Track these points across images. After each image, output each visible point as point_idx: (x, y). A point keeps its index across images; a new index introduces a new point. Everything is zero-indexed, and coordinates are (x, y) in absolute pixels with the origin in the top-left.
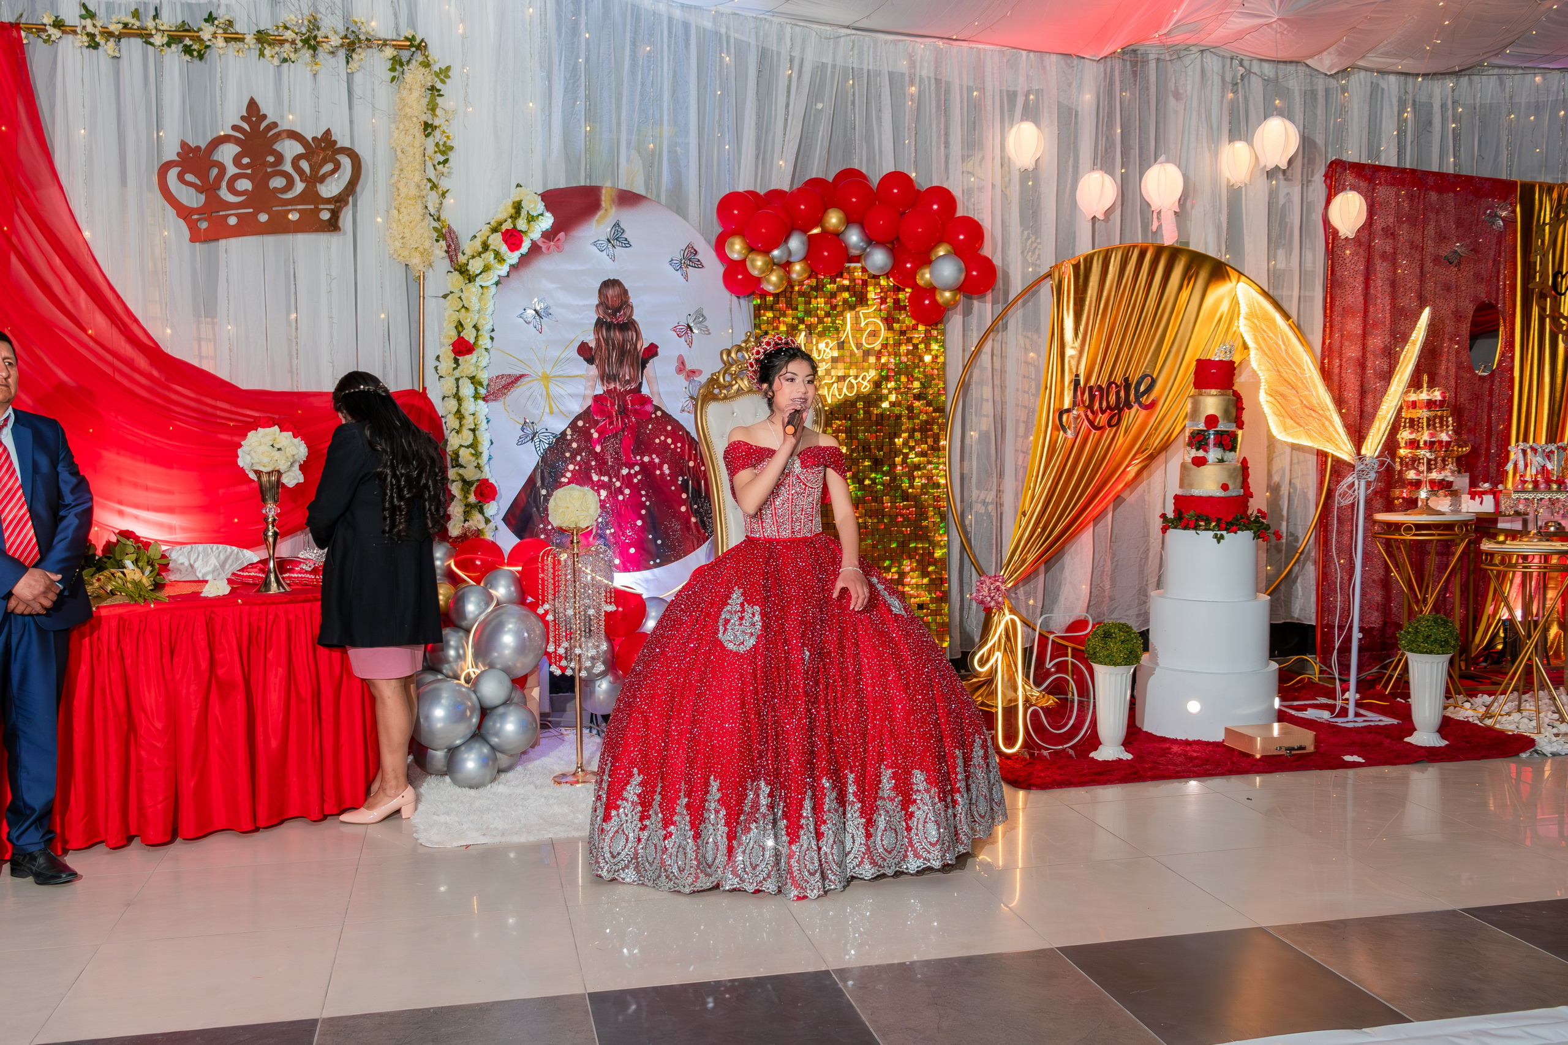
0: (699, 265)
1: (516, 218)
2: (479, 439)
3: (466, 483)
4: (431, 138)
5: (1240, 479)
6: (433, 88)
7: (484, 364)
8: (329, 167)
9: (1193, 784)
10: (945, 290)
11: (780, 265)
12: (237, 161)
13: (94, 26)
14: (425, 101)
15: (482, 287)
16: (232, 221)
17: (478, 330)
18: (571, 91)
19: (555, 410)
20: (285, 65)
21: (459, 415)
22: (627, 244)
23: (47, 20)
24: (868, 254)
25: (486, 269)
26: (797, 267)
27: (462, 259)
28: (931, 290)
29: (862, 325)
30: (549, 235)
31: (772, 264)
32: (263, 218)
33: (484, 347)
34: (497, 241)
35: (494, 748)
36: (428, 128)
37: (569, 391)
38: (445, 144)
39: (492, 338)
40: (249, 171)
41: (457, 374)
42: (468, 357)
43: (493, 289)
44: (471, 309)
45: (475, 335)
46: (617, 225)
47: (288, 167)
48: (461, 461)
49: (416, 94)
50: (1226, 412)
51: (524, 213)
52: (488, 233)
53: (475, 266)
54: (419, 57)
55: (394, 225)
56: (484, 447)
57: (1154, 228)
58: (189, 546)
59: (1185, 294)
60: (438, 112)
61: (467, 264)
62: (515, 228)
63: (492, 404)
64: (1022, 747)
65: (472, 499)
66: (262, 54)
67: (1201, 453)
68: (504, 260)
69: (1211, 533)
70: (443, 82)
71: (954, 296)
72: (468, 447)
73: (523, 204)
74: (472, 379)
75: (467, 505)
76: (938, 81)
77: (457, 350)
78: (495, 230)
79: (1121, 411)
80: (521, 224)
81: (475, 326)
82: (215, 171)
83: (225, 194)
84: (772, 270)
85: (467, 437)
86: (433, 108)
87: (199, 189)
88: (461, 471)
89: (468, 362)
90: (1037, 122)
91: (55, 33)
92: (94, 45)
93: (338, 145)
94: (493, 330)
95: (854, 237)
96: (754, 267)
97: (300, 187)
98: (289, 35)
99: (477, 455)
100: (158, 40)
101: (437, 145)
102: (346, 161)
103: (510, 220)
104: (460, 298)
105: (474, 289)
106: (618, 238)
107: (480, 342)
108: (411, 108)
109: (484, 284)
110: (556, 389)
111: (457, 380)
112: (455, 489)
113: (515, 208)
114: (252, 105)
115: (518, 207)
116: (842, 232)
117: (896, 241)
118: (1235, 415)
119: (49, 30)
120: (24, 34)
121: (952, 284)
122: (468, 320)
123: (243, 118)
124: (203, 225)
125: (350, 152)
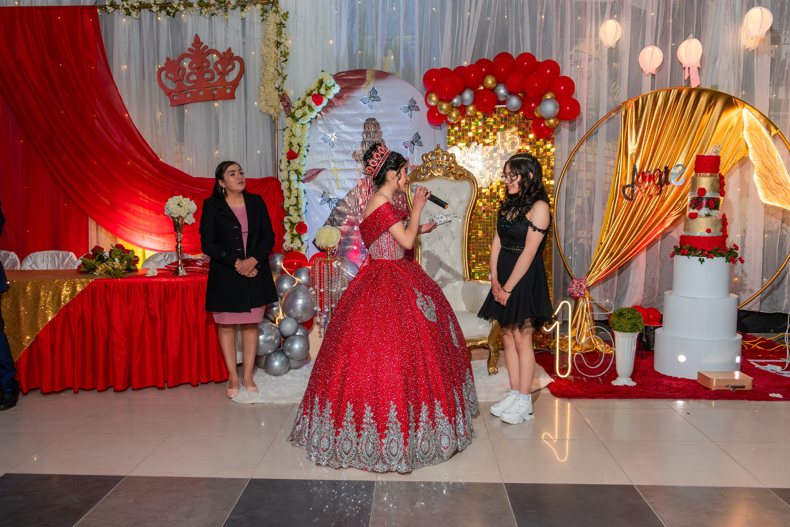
0: (418, 109)
1: (319, 89)
2: (300, 202)
3: (292, 224)
4: (279, 49)
5: (720, 226)
6: (281, 23)
7: (303, 163)
8: (230, 67)
9: (680, 403)
10: (549, 119)
11: (456, 108)
12: (190, 66)
13: (128, 4)
14: (276, 30)
15: (302, 124)
16: (188, 95)
17: (300, 146)
18: (351, 20)
19: (340, 187)
20: (213, 17)
21: (290, 190)
22: (379, 100)
23: (107, 3)
24: (508, 99)
25: (304, 115)
26: (471, 108)
27: (293, 110)
28: (542, 119)
30: (337, 97)
31: (452, 107)
32: (201, 93)
33: (303, 155)
34: (309, 100)
35: (288, 358)
36: (278, 44)
37: (348, 177)
38: (285, 52)
39: (308, 150)
40: (196, 71)
41: (289, 168)
42: (295, 160)
43: (309, 125)
44: (296, 136)
45: (298, 149)
46: (373, 89)
47: (212, 68)
48: (291, 213)
49: (271, 27)
50: (712, 186)
51: (324, 86)
52: (306, 97)
53: (298, 114)
54: (274, 9)
55: (262, 94)
56: (303, 205)
57: (686, 78)
58: (165, 253)
59: (706, 117)
60: (283, 35)
61: (294, 113)
62: (319, 93)
63: (307, 184)
64: (569, 375)
65: (295, 232)
66: (201, 13)
67: (695, 211)
68: (313, 110)
69: (698, 258)
70: (285, 20)
71: (555, 121)
72: (294, 206)
73: (324, 80)
74: (297, 172)
75: (293, 235)
77: (289, 157)
78: (308, 95)
79: (662, 186)
80: (322, 91)
81: (298, 144)
82: (181, 72)
83: (185, 83)
84: (452, 111)
85: (293, 201)
86: (279, 34)
87: (175, 81)
88: (290, 218)
89: (295, 163)
90: (618, 20)
91: (110, 9)
92: (129, 14)
93: (235, 55)
94: (309, 146)
95: (502, 91)
96: (441, 109)
97: (217, 77)
98: (212, 2)
99: (298, 210)
100: (155, 9)
101: (281, 52)
103: (317, 89)
104: (291, 130)
105: (298, 125)
106: (374, 96)
107: (301, 152)
108: (270, 34)
109: (303, 123)
110: (341, 176)
111: (289, 172)
112: (287, 226)
113: (319, 83)
114: (197, 38)
115: (321, 82)
116: (495, 88)
117: (523, 92)
118: (719, 187)
119: (109, 8)
120: (98, 11)
121: (553, 115)
122: (295, 141)
123: (193, 45)
124: (175, 98)
125: (239, 59)
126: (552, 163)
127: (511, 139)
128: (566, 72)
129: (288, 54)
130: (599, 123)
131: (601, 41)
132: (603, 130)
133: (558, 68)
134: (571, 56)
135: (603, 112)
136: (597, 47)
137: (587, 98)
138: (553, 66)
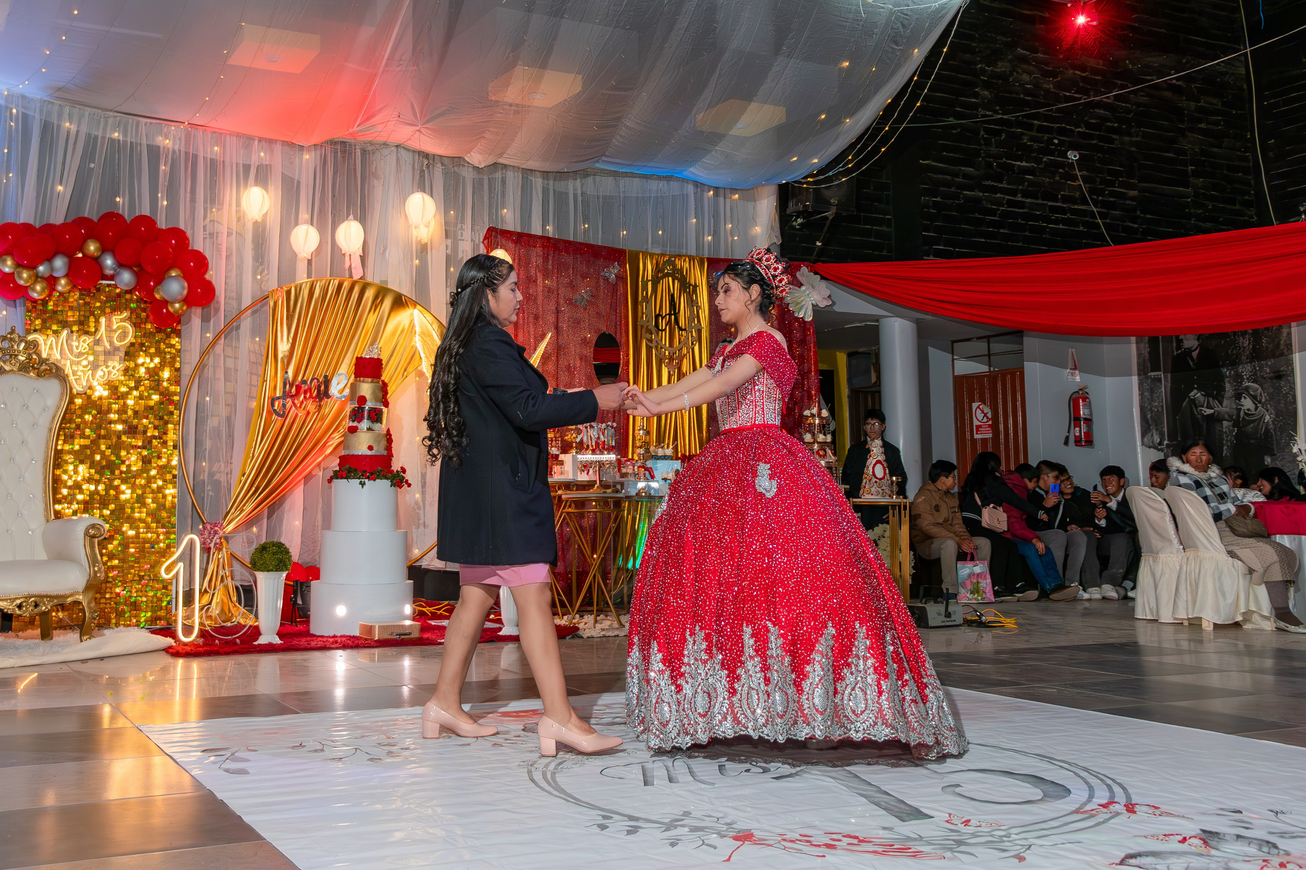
5: (384, 443)
10: (174, 302)
11: (43, 278)
24: (118, 274)
26: (64, 281)
28: (165, 303)
29: (115, 327)
31: (37, 277)
50: (374, 393)
57: (347, 267)
59: (373, 316)
64: (198, 637)
67: (355, 424)
69: (358, 481)
71: (182, 307)
76: (187, 153)
79: (321, 399)
84: (37, 282)
95: (108, 261)
96: (21, 278)
116: (99, 257)
117: (139, 265)
118: (381, 396)
121: (179, 297)
126: (177, 365)
127: (118, 328)
128: (198, 243)
130: (242, 313)
131: (244, 212)
132: (246, 323)
133: (187, 239)
134: (205, 227)
135: (247, 301)
136: (239, 219)
137: (225, 283)
138: (180, 235)
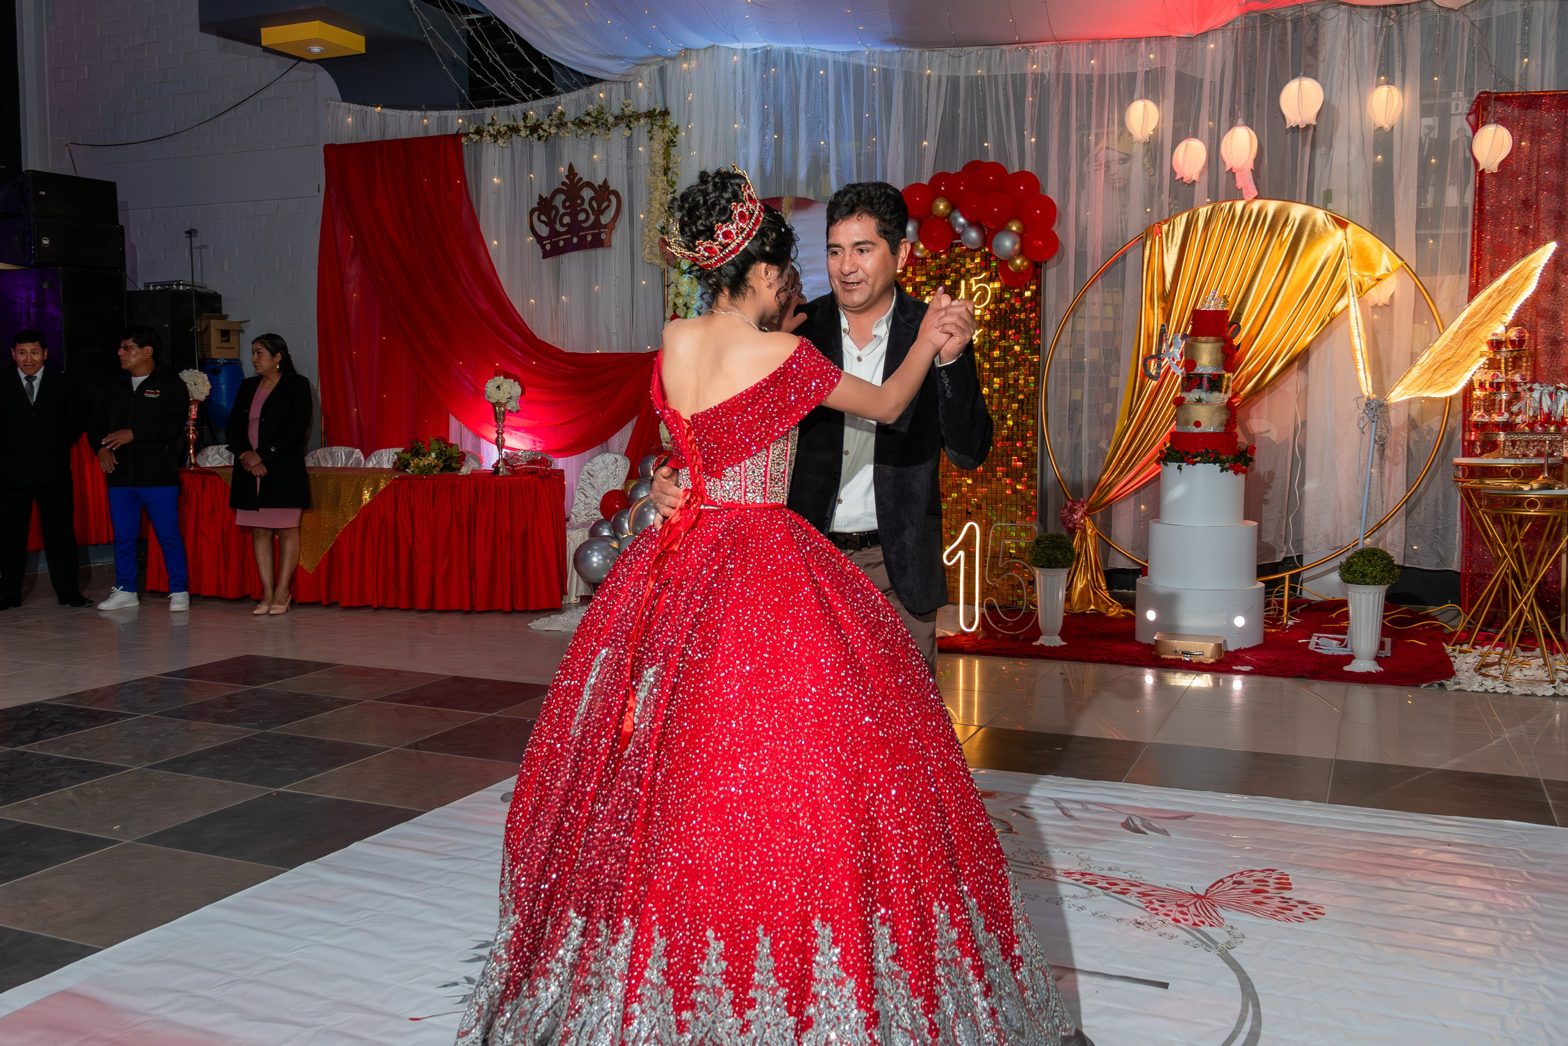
5: (1219, 417)
6: (672, 141)
8: (605, 204)
13: (494, 129)
14: (662, 151)
16: (562, 244)
17: (688, 310)
20: (591, 139)
23: (472, 130)
24: (965, 232)
26: (921, 246)
29: (974, 289)
32: (575, 240)
36: (666, 170)
38: (673, 181)
44: (682, 295)
47: (586, 206)
49: (659, 147)
54: (661, 121)
55: (645, 238)
60: (672, 156)
66: (578, 133)
70: (675, 136)
71: (1023, 262)
81: (685, 305)
82: (553, 212)
83: (558, 227)
86: (667, 156)
87: (547, 224)
91: (476, 138)
92: (496, 141)
93: (611, 188)
95: (958, 220)
97: (592, 218)
98: (588, 119)
100: (523, 133)
101: (668, 181)
102: (613, 199)
104: (677, 288)
105: (685, 279)
108: (658, 156)
114: (571, 168)
116: (948, 216)
117: (981, 221)
119: (472, 136)
120: (463, 140)
121: (1011, 254)
122: (680, 301)
123: (567, 177)
124: (548, 247)
125: (616, 194)
127: (978, 290)
129: (674, 183)
133: (1038, 184)
